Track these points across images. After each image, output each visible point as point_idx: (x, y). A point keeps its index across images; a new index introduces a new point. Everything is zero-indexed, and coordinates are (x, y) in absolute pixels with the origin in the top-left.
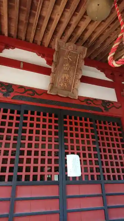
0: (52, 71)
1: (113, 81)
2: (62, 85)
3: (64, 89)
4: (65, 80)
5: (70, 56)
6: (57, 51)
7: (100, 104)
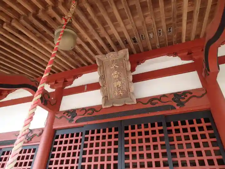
0: (101, 85)
1: (193, 62)
2: (117, 94)
3: (121, 97)
4: (118, 88)
5: (115, 63)
6: (101, 66)
7: (171, 100)
